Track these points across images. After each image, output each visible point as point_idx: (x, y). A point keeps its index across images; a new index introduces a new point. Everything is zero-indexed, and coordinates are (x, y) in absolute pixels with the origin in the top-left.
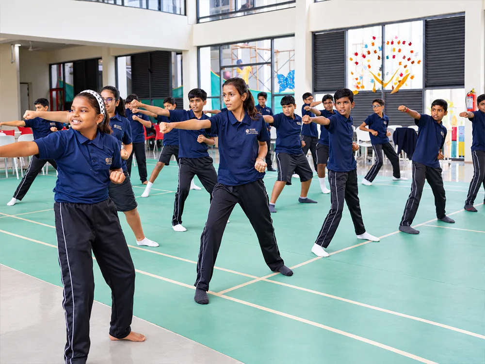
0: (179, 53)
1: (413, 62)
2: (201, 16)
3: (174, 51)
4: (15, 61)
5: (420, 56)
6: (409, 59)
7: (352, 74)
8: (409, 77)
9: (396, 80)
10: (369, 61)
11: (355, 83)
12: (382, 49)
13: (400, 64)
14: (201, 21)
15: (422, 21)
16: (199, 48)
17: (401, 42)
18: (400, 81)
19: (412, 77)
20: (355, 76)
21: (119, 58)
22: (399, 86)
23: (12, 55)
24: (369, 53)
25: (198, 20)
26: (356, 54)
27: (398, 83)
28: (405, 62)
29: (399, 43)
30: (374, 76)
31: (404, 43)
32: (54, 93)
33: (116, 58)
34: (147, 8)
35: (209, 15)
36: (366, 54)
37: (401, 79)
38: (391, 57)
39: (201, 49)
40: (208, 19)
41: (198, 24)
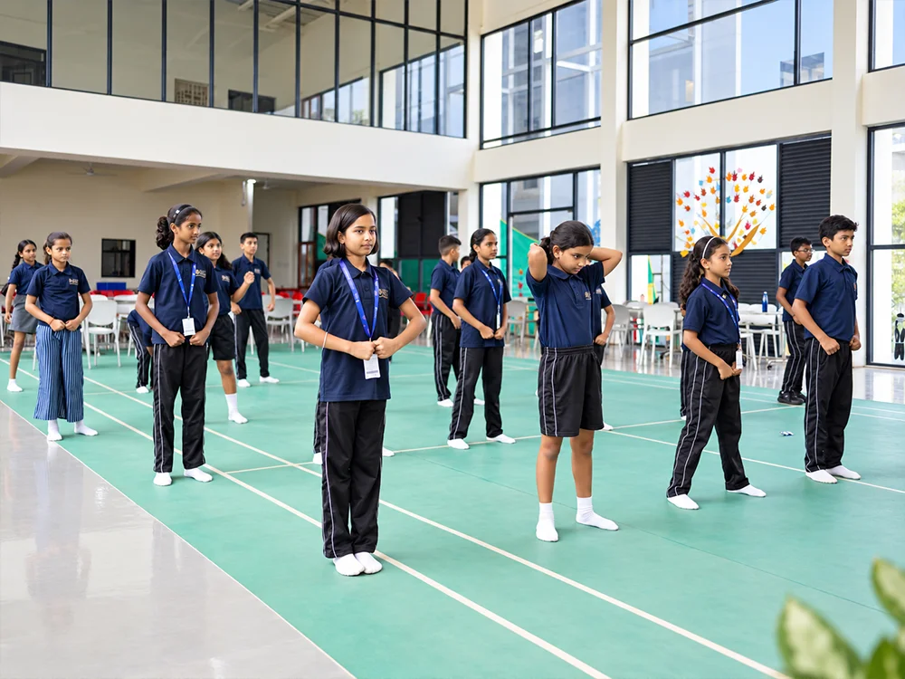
0: (456, 193)
1: (764, 208)
2: (485, 139)
3: (451, 190)
4: (247, 202)
5: (773, 200)
6: (758, 203)
7: (682, 224)
8: (759, 229)
9: (740, 235)
10: (704, 205)
11: (685, 237)
12: (722, 188)
13: (745, 210)
14: (485, 145)
15: (776, 146)
16: (481, 185)
17: (748, 176)
18: (745, 237)
19: (763, 231)
20: (685, 228)
21: (383, 201)
22: (744, 244)
23: (244, 196)
24: (704, 193)
25: (482, 143)
26: (687, 194)
27: (743, 240)
28: (752, 207)
29: (744, 178)
30: (711, 228)
31: (752, 177)
32: (304, 248)
33: (379, 199)
34: (419, 131)
35: (500, 137)
36: (699, 194)
37: (747, 232)
38: (732, 199)
39: (485, 187)
40: (500, 143)
41: (482, 151)
